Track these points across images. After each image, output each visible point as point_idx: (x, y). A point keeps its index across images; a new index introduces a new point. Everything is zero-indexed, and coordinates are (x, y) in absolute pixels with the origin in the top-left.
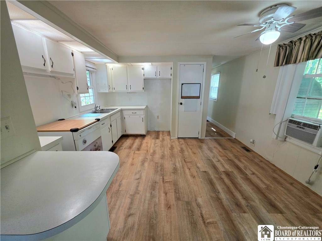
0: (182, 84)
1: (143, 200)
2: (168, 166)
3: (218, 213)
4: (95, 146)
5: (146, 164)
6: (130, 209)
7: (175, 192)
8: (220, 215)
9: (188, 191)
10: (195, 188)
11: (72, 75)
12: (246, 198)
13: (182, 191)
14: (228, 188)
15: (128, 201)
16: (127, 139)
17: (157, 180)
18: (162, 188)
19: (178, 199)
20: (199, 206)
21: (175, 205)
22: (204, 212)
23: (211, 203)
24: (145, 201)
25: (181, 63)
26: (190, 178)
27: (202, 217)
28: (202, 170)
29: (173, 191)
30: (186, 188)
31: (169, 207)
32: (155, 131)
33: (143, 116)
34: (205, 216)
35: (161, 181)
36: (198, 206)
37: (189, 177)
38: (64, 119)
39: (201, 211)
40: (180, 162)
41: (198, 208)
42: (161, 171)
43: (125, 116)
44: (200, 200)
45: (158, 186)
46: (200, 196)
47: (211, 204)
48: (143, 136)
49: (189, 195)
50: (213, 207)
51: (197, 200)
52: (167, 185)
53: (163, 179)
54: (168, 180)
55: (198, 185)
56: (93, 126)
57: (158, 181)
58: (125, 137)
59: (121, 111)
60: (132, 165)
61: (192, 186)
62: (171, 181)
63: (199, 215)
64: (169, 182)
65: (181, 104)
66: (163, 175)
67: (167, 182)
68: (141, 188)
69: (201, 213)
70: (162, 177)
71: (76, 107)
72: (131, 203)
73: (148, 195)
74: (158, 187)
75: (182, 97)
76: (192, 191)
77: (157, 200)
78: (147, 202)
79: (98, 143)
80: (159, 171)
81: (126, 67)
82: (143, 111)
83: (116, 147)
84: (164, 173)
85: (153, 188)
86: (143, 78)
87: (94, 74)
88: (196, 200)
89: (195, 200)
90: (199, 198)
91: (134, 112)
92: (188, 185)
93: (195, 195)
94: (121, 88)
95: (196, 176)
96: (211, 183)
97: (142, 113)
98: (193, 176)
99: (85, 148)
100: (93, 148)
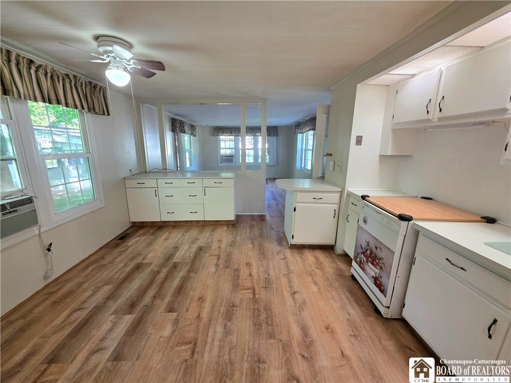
7: (238, 277)
17: (263, 292)
18: (255, 281)
19: (237, 271)
21: (241, 265)
35: (257, 289)
40: (209, 340)
42: (259, 311)
44: (213, 269)
45: (261, 283)
52: (249, 285)
53: (254, 294)
54: (246, 291)
57: (262, 289)
62: (241, 290)
64: (244, 289)
66: (255, 300)
67: (247, 289)
70: (257, 296)
74: (261, 281)
80: (262, 310)
84: (254, 305)
98: (201, 299)
99: (362, 228)
100: (372, 245)
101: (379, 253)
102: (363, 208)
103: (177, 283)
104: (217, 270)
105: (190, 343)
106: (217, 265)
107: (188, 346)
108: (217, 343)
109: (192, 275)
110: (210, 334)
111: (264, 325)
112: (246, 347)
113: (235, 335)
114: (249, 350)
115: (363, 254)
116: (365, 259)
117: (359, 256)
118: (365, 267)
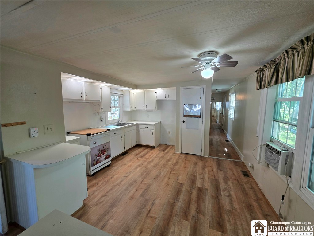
0: (184, 105)
1: (119, 190)
2: (154, 173)
3: (163, 213)
4: (103, 147)
5: (139, 169)
6: (107, 192)
8: (164, 215)
9: (154, 193)
10: (161, 193)
11: (99, 101)
12: (199, 211)
13: (149, 192)
14: (190, 200)
15: (110, 188)
16: (139, 149)
18: (137, 186)
19: (142, 196)
21: (137, 199)
22: (153, 209)
24: (120, 190)
25: (183, 87)
26: (163, 185)
27: (149, 211)
28: (179, 182)
29: (143, 190)
30: (154, 191)
31: (131, 198)
32: (167, 145)
33: (153, 131)
34: (151, 212)
35: (140, 182)
38: (92, 128)
39: (152, 208)
40: (166, 172)
41: (151, 206)
43: (140, 129)
44: (157, 201)
47: (164, 206)
48: (153, 148)
49: (152, 195)
50: (164, 208)
52: (142, 185)
54: (146, 182)
55: (165, 191)
56: (103, 134)
57: (138, 181)
58: (138, 146)
59: (138, 125)
60: (129, 167)
61: (160, 190)
65: (184, 122)
66: (144, 178)
67: (144, 183)
68: (123, 183)
69: (150, 209)
70: (142, 179)
71: (102, 121)
72: (111, 190)
73: (124, 188)
74: (135, 185)
75: (185, 116)
76: (157, 194)
77: (127, 193)
78: (120, 192)
79: (107, 146)
80: (145, 175)
81: (144, 92)
82: (153, 126)
83: (127, 153)
84: (146, 177)
85: (131, 185)
86: (156, 99)
87: (121, 98)
91: (147, 126)
93: (157, 197)
94: (140, 108)
95: (170, 185)
96: (178, 192)
97: (152, 127)
98: (167, 184)
99: (94, 147)
100: (101, 148)
101: (105, 147)
102: (92, 138)
103: (181, 197)
104: (155, 200)
106: (153, 204)
109: (172, 201)
115: (98, 156)
116: (99, 157)
117: (95, 161)
118: (100, 160)
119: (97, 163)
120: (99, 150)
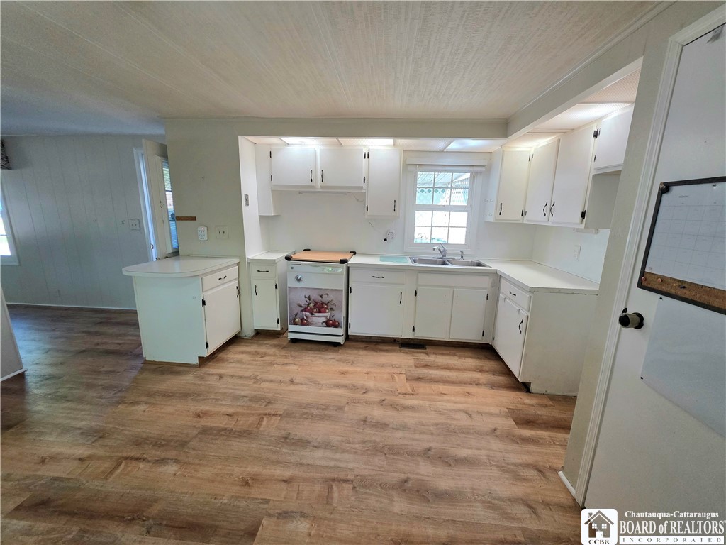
3: (114, 492)
4: (321, 297)
8: (106, 496)
9: (210, 454)
10: (207, 472)
11: (360, 187)
13: (219, 442)
20: (161, 461)
23: (144, 492)
26: (248, 469)
27: (138, 459)
28: (265, 521)
30: (220, 451)
34: (134, 463)
36: (163, 459)
37: (252, 469)
39: (149, 462)
41: (157, 459)
46: (179, 473)
47: (141, 489)
49: (199, 452)
50: (133, 491)
51: (175, 462)
53: (274, 415)
55: (213, 481)
56: (321, 266)
61: (220, 467)
63: (144, 456)
69: (144, 459)
70: (280, 413)
76: (205, 463)
79: (331, 296)
88: (177, 461)
89: (179, 459)
90: (177, 469)
92: (227, 459)
93: (189, 463)
95: (245, 489)
98: (249, 481)
99: (296, 288)
100: (315, 296)
101: (325, 299)
102: (292, 268)
105: (331, 487)
107: (335, 488)
108: (338, 456)
110: (324, 463)
111: (326, 412)
112: (349, 429)
113: (331, 437)
114: (352, 427)
115: (305, 310)
116: (308, 314)
117: (298, 316)
118: (310, 320)
119: (302, 324)
120: (309, 299)
